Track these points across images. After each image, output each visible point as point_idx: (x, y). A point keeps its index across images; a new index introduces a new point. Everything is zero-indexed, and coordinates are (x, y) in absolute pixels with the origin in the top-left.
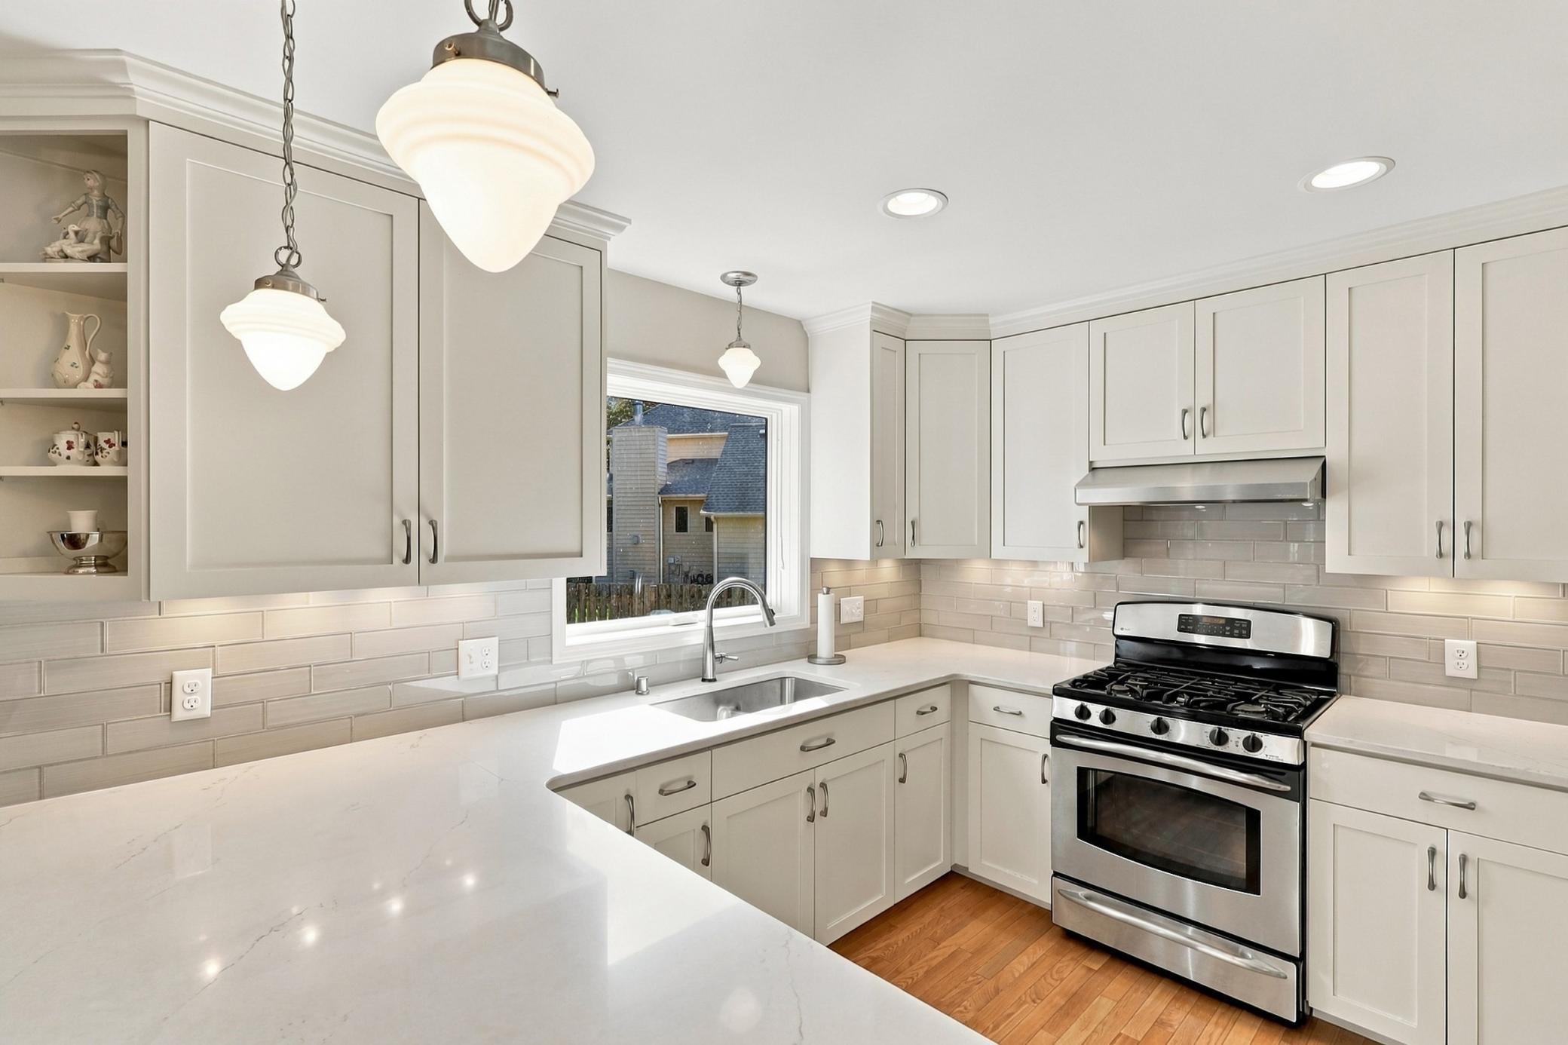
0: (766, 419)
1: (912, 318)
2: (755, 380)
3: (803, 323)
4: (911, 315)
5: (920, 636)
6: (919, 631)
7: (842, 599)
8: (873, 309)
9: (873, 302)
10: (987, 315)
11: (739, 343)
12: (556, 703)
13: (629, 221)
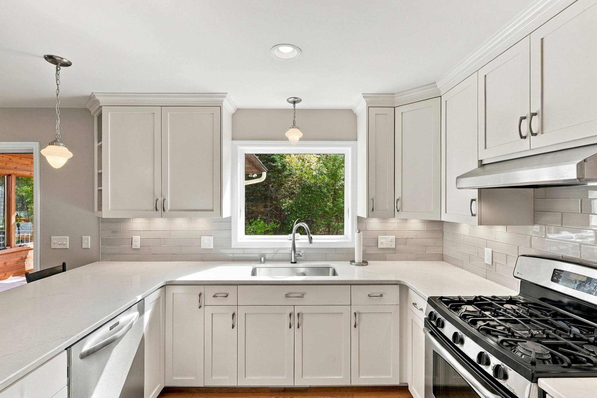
0: (344, 154)
1: (395, 95)
2: (301, 139)
3: (352, 110)
4: (394, 94)
5: (443, 260)
6: (442, 258)
7: (379, 236)
8: (364, 97)
9: (363, 94)
10: (435, 83)
11: (294, 126)
12: (233, 261)
13: (226, 93)
